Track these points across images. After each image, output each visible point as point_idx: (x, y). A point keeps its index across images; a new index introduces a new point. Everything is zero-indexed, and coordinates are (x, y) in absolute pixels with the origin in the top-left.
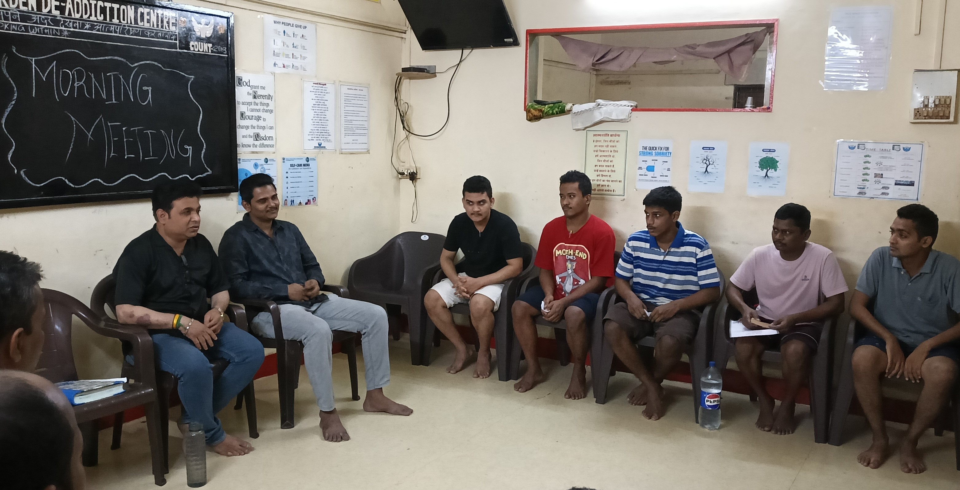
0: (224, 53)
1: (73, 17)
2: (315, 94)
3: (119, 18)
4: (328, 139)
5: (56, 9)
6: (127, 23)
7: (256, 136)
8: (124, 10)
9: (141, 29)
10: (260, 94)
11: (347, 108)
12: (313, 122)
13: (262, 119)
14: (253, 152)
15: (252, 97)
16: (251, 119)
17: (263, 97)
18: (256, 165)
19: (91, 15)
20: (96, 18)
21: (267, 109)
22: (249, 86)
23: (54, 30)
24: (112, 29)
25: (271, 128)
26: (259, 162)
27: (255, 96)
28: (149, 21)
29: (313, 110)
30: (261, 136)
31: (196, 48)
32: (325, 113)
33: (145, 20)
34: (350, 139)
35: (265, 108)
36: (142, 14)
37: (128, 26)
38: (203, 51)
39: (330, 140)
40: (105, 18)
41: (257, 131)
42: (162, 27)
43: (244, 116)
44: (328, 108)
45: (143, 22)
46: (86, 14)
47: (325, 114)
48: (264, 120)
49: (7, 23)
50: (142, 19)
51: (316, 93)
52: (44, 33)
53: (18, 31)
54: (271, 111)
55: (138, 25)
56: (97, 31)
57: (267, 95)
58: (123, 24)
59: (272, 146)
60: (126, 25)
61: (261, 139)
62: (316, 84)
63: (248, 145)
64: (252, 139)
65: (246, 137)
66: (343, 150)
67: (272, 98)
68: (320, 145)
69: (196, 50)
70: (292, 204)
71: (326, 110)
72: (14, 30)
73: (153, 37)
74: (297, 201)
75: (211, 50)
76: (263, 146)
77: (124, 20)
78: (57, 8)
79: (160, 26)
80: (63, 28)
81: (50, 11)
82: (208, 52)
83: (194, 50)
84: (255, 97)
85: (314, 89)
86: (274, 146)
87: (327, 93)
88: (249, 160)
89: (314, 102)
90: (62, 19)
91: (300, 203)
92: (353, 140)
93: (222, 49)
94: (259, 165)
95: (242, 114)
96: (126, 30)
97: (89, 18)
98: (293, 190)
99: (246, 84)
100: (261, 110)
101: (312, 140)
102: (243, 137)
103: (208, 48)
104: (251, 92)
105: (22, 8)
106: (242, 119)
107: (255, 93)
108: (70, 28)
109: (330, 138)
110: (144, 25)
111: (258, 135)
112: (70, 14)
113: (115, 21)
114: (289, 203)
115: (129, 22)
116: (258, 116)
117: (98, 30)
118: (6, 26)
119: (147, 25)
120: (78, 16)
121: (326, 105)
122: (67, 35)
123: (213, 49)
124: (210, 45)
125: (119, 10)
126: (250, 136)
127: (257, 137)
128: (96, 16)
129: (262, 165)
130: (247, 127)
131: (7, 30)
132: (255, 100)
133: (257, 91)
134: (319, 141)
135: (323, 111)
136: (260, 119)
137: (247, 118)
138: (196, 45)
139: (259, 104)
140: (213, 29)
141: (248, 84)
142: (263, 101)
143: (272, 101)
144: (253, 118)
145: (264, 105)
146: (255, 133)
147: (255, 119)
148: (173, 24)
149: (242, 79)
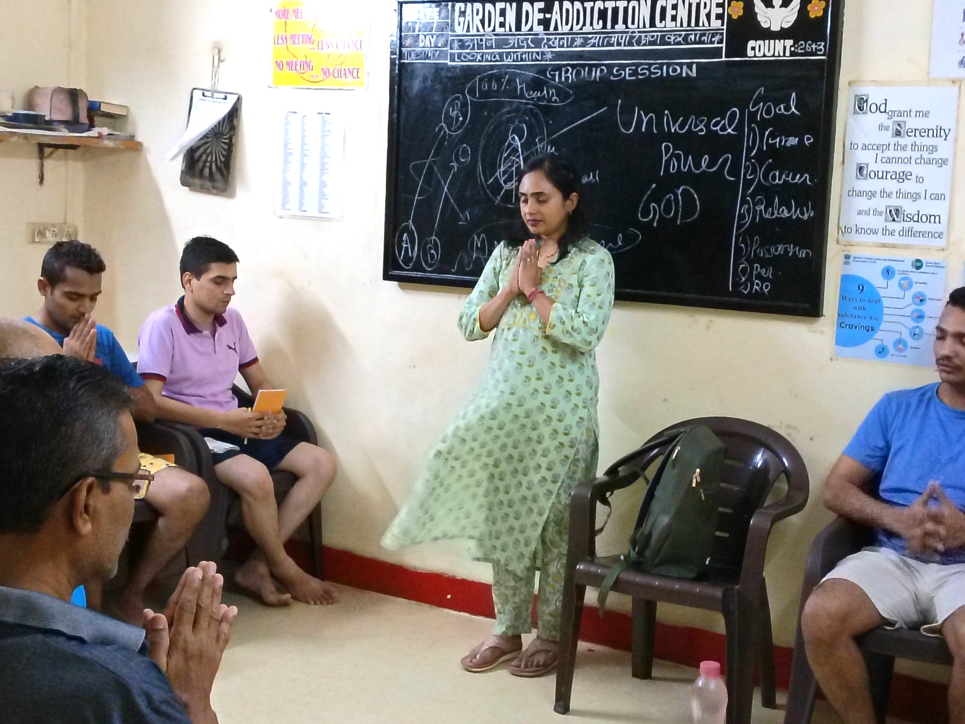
0: (819, 53)
1: (560, 31)
3: (625, 22)
5: (539, 24)
6: (638, 27)
7: (893, 212)
8: (634, 8)
9: (659, 34)
10: (913, 127)
13: (913, 177)
14: (884, 246)
15: (890, 133)
16: (884, 178)
17: (923, 132)
18: (888, 271)
19: (584, 24)
20: (591, 27)
21: (931, 156)
22: (885, 112)
23: (534, 53)
24: (614, 40)
25: (938, 197)
26: (896, 266)
27: (900, 132)
28: (674, 18)
31: (759, 51)
33: (667, 18)
35: (926, 155)
36: (663, 9)
37: (639, 32)
38: (773, 56)
40: (605, 26)
41: (894, 202)
42: (697, 24)
43: (865, 172)
45: (663, 22)
46: (578, 23)
48: (920, 180)
49: (480, 53)
50: (663, 18)
52: (522, 60)
53: (491, 61)
54: (941, 162)
55: (655, 27)
56: (592, 46)
57: (934, 128)
58: (631, 30)
59: (936, 235)
60: (636, 30)
61: (909, 220)
63: (871, 230)
64: (883, 218)
65: (866, 214)
67: (946, 136)
69: (757, 55)
72: (487, 61)
73: (679, 43)
75: (790, 51)
76: (908, 232)
77: (633, 23)
78: (540, 22)
79: (691, 24)
80: (546, 49)
81: (531, 29)
82: (784, 55)
83: (755, 56)
84: (898, 134)
86: (943, 236)
88: (874, 261)
90: (545, 37)
93: (814, 46)
94: (897, 272)
96: (636, 38)
97: (581, 29)
99: (878, 108)
100: (913, 161)
102: (860, 213)
103: (785, 48)
104: (890, 123)
106: (860, 179)
108: (555, 47)
110: (665, 27)
111: (898, 210)
112: (556, 28)
113: (620, 26)
115: (641, 25)
116: (903, 172)
118: (479, 57)
119: (670, 25)
120: (566, 29)
122: (550, 59)
123: (795, 48)
124: (789, 43)
125: (626, 10)
126: (876, 212)
128: (591, 24)
129: (904, 272)
130: (872, 195)
131: (480, 61)
132: (898, 139)
136: (909, 177)
137: (872, 175)
138: (760, 46)
139: (909, 147)
140: (799, 11)
141: (882, 109)
142: (919, 140)
143: (945, 139)
144: (889, 175)
145: (921, 148)
146: (890, 206)
147: (894, 177)
148: (719, 17)
149: (867, 100)
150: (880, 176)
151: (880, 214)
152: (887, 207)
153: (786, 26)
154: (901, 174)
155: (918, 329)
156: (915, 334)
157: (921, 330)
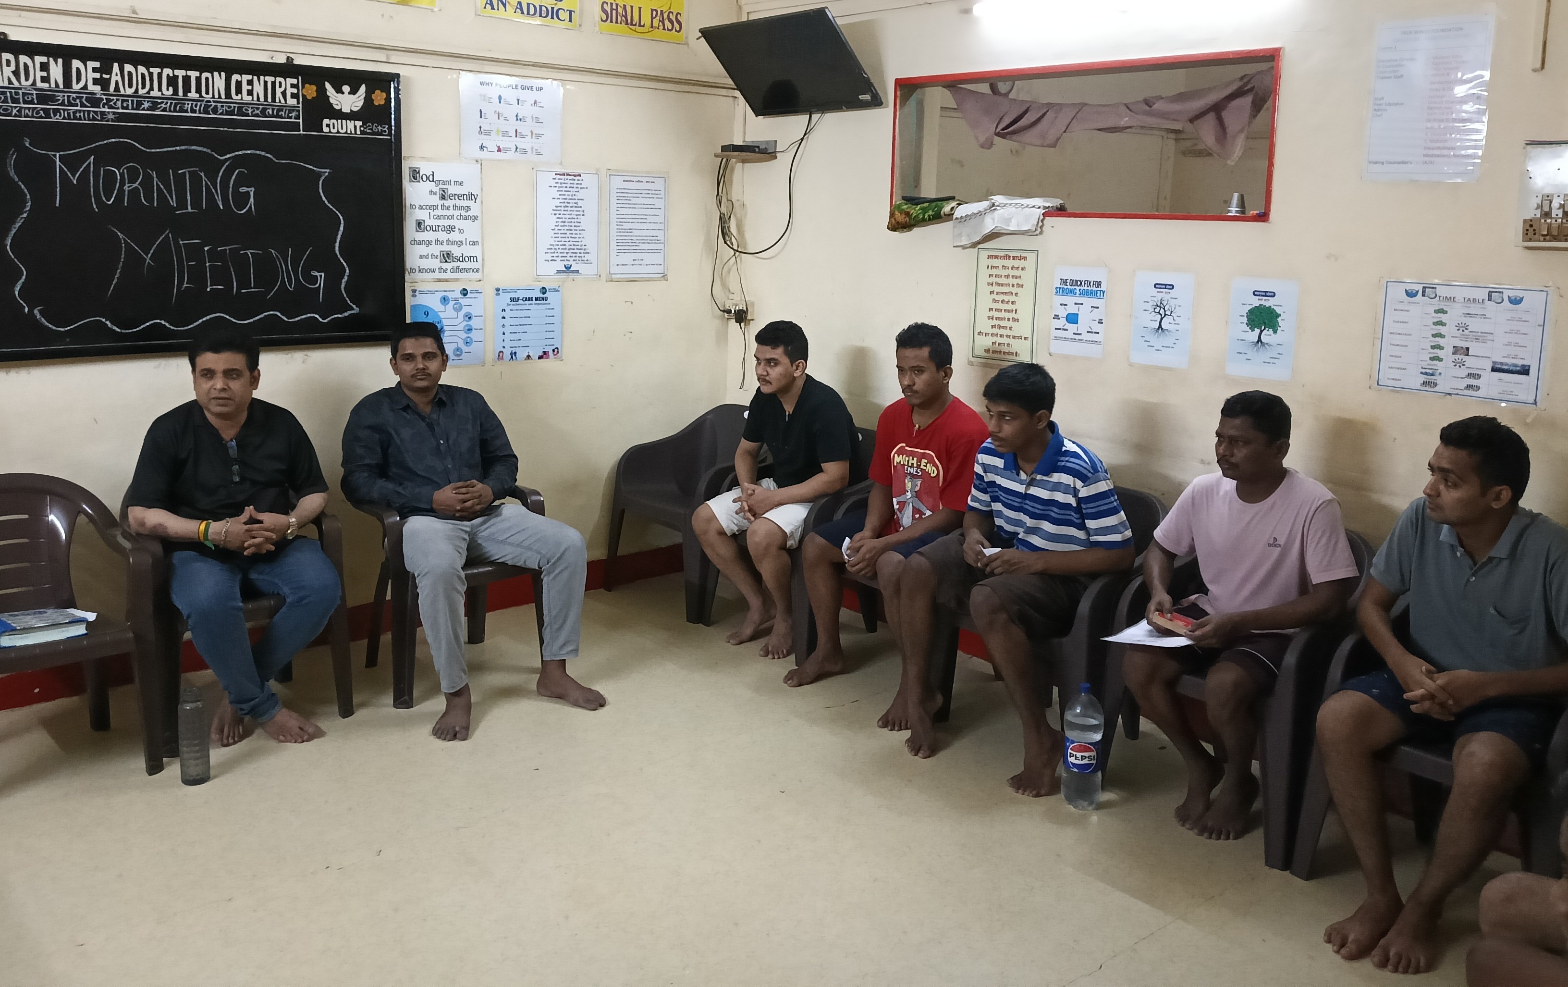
0: (384, 133)
1: (122, 92)
2: (558, 191)
3: (198, 90)
4: (583, 259)
5: (94, 84)
6: (213, 97)
7: (445, 256)
8: (207, 79)
9: (237, 105)
10: (453, 193)
11: (622, 211)
12: (555, 233)
13: (457, 230)
14: (440, 280)
15: (437, 197)
16: (436, 231)
17: (459, 196)
18: (444, 299)
19: (151, 89)
20: (160, 93)
21: (467, 214)
22: (433, 181)
23: (92, 113)
24: (188, 106)
25: (474, 243)
26: (450, 295)
27: (444, 196)
28: (250, 93)
29: (555, 214)
30: (454, 256)
31: (334, 128)
32: (577, 218)
33: (245, 92)
34: (627, 258)
35: (463, 213)
36: (239, 84)
37: (214, 102)
38: (346, 133)
39: (587, 260)
40: (176, 92)
41: (446, 248)
42: (274, 99)
43: (422, 227)
44: (583, 211)
45: (240, 95)
46: (143, 87)
47: (579, 221)
48: (461, 231)
49: (16, 107)
50: (239, 91)
51: (561, 189)
52: (75, 118)
53: (33, 117)
54: (475, 218)
55: (232, 99)
56: (161, 111)
57: (467, 194)
58: (206, 99)
59: (475, 270)
60: (211, 100)
61: (456, 260)
62: (560, 175)
63: (430, 270)
64: (438, 260)
65: (426, 258)
66: (614, 276)
67: (476, 199)
68: (568, 268)
69: (332, 130)
70: (512, 357)
71: (580, 215)
72: (27, 116)
73: (257, 115)
74: (522, 354)
75: (360, 130)
76: (458, 270)
77: (207, 93)
78: (96, 82)
79: (270, 100)
80: (106, 110)
81: (85, 87)
82: (356, 133)
83: (330, 132)
84: (443, 198)
85: (557, 183)
86: (480, 271)
87: (581, 188)
88: (432, 292)
89: (557, 203)
90: (104, 97)
91: (529, 357)
92: (634, 260)
93: (379, 128)
94: (451, 299)
95: (419, 224)
96: (212, 107)
97: (148, 93)
98: (513, 336)
99: (428, 178)
100: (455, 217)
101: (551, 260)
102: (421, 257)
103: (355, 127)
105: (40, 84)
106: (419, 231)
107: (444, 191)
108: (118, 108)
109: (587, 257)
110: (242, 99)
111: (448, 254)
112: (117, 88)
113: (193, 95)
114: (507, 355)
115: (216, 96)
116: (449, 226)
117: (164, 110)
118: (15, 111)
119: (247, 98)
120: (130, 91)
121: (581, 207)
122: (112, 119)
123: (364, 128)
124: (359, 123)
125: (198, 80)
126: (434, 256)
127: (447, 257)
128: (160, 89)
129: (456, 299)
130: (429, 243)
131: (16, 116)
132: (444, 201)
133: (447, 189)
134: (566, 263)
135: (575, 217)
136: (453, 230)
137: (428, 228)
138: (334, 124)
139: (451, 208)
140: (365, 98)
141: (431, 179)
142: (459, 203)
143: (475, 202)
144: (440, 228)
145: (461, 208)
146: (443, 251)
147: (443, 229)
148: (293, 96)
149: (419, 171)
150: (434, 229)
151: (436, 257)
152: (440, 251)
153: (355, 109)
154: (448, 227)
155: (469, 339)
156: (467, 343)
157: (471, 339)
